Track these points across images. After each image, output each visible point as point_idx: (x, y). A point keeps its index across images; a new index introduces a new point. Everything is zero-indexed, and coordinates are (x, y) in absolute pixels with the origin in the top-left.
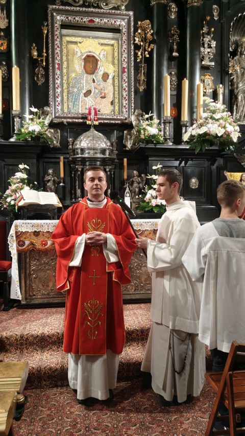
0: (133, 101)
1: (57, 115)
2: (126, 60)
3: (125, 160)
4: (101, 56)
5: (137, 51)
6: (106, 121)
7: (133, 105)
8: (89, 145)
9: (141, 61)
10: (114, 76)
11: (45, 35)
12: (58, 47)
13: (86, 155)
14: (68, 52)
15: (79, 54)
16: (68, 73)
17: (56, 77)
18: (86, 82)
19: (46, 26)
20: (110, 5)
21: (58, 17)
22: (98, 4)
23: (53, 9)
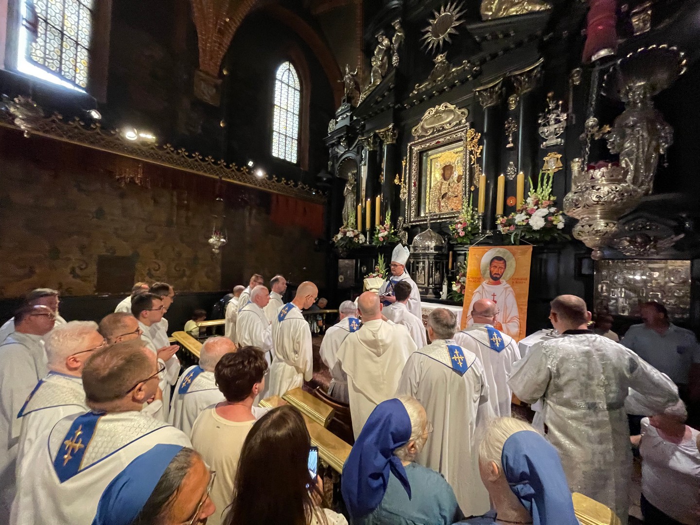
1: (411, 220)
2: (465, 165)
3: (451, 253)
4: (456, 163)
5: (471, 156)
9: (474, 164)
11: (403, 166)
12: (415, 170)
14: (431, 167)
15: (439, 166)
16: (430, 183)
17: (412, 192)
19: (405, 160)
20: (454, 123)
21: (416, 149)
22: (443, 128)
23: (411, 145)
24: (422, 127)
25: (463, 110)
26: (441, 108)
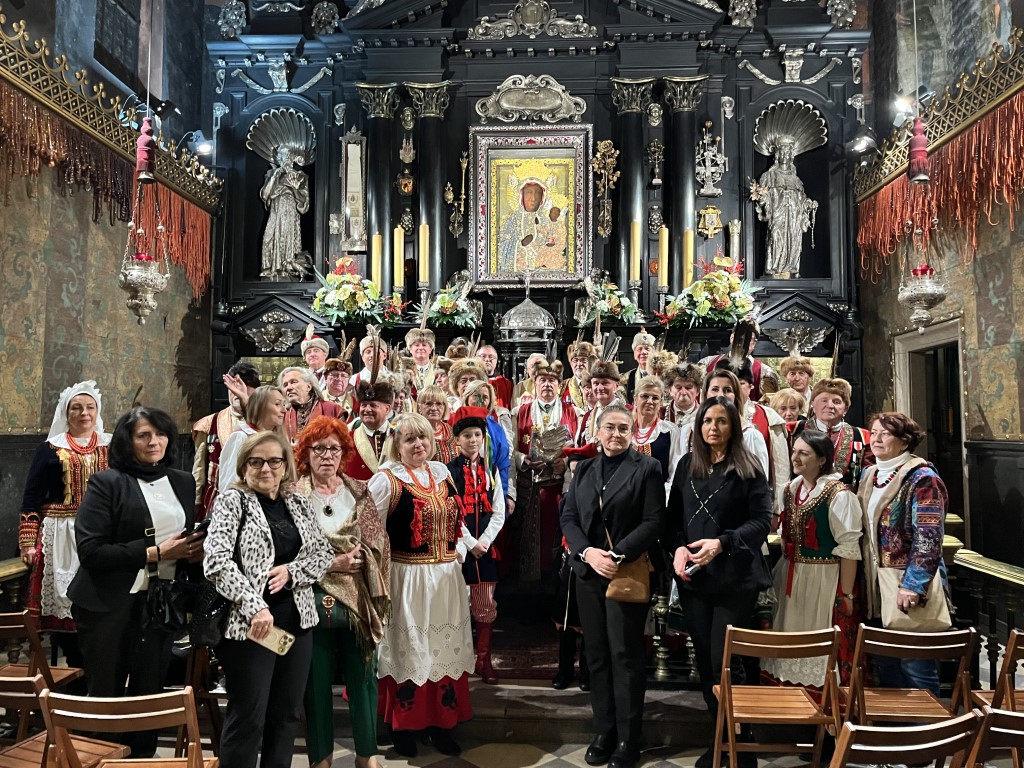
0: (591, 256)
1: (481, 280)
2: (582, 193)
4: (549, 183)
5: (598, 182)
6: (549, 286)
7: (591, 261)
8: (521, 324)
9: (603, 197)
10: (568, 212)
11: (464, 170)
13: (517, 339)
14: (498, 181)
15: (516, 183)
16: (498, 212)
17: (480, 225)
18: (524, 223)
19: (466, 157)
20: (559, 116)
21: (484, 142)
22: (541, 117)
23: (476, 132)
24: (498, 102)
25: (579, 100)
26: (538, 81)
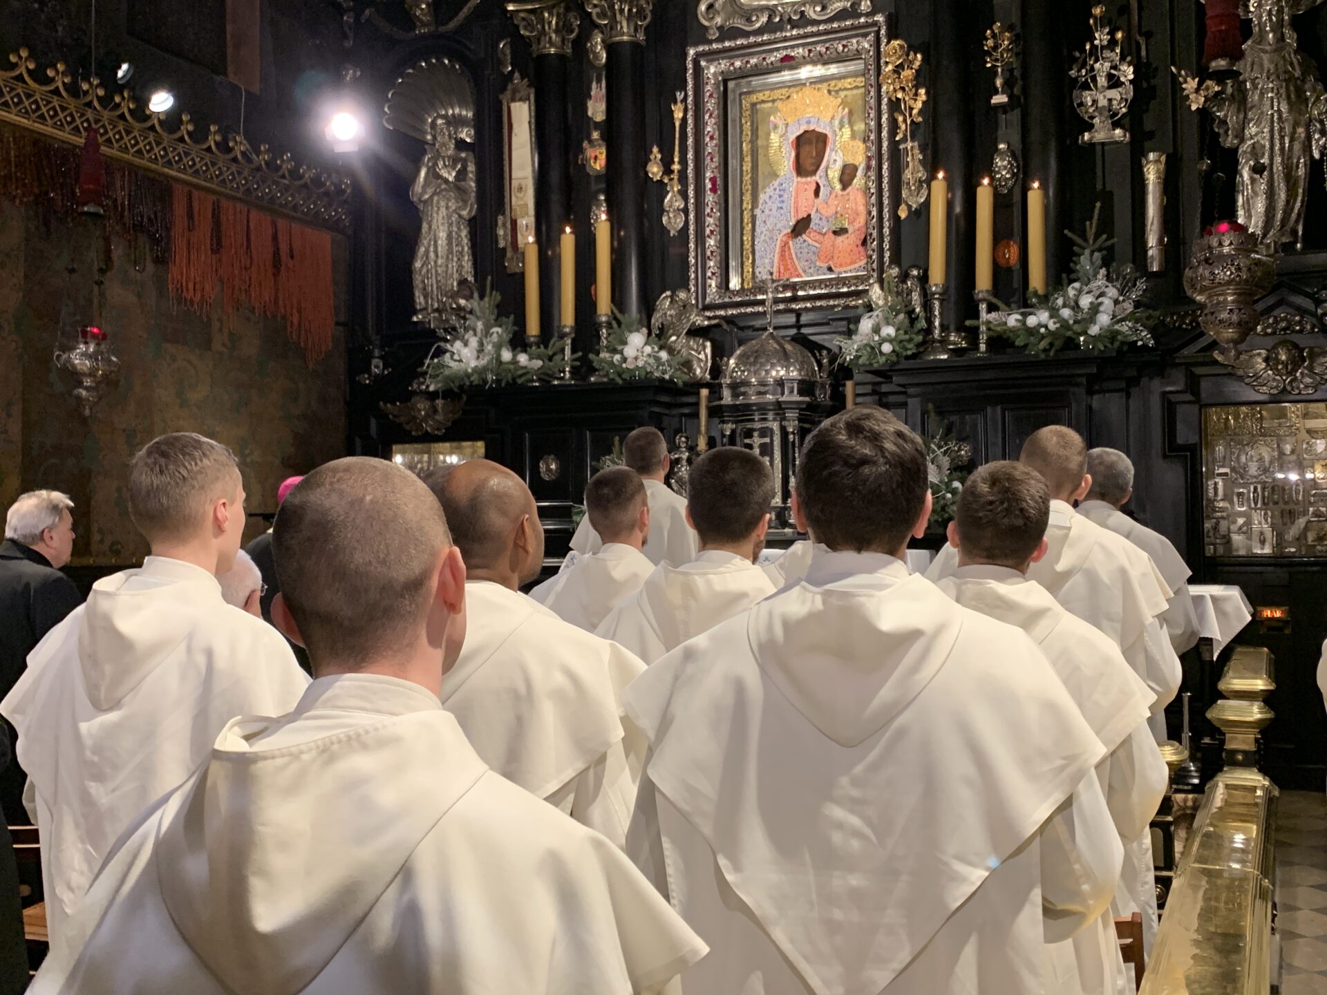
0: (887, 243)
1: (708, 300)
2: (872, 137)
4: (835, 125)
5: (896, 115)
8: (746, 374)
9: (904, 140)
11: (677, 124)
12: (712, 138)
13: (754, 399)
15: (781, 130)
16: (754, 183)
17: (708, 210)
18: (796, 198)
19: (682, 101)
20: (833, 7)
21: (712, 69)
23: (698, 55)
24: (734, 2)
